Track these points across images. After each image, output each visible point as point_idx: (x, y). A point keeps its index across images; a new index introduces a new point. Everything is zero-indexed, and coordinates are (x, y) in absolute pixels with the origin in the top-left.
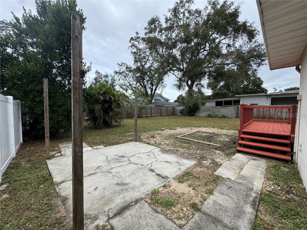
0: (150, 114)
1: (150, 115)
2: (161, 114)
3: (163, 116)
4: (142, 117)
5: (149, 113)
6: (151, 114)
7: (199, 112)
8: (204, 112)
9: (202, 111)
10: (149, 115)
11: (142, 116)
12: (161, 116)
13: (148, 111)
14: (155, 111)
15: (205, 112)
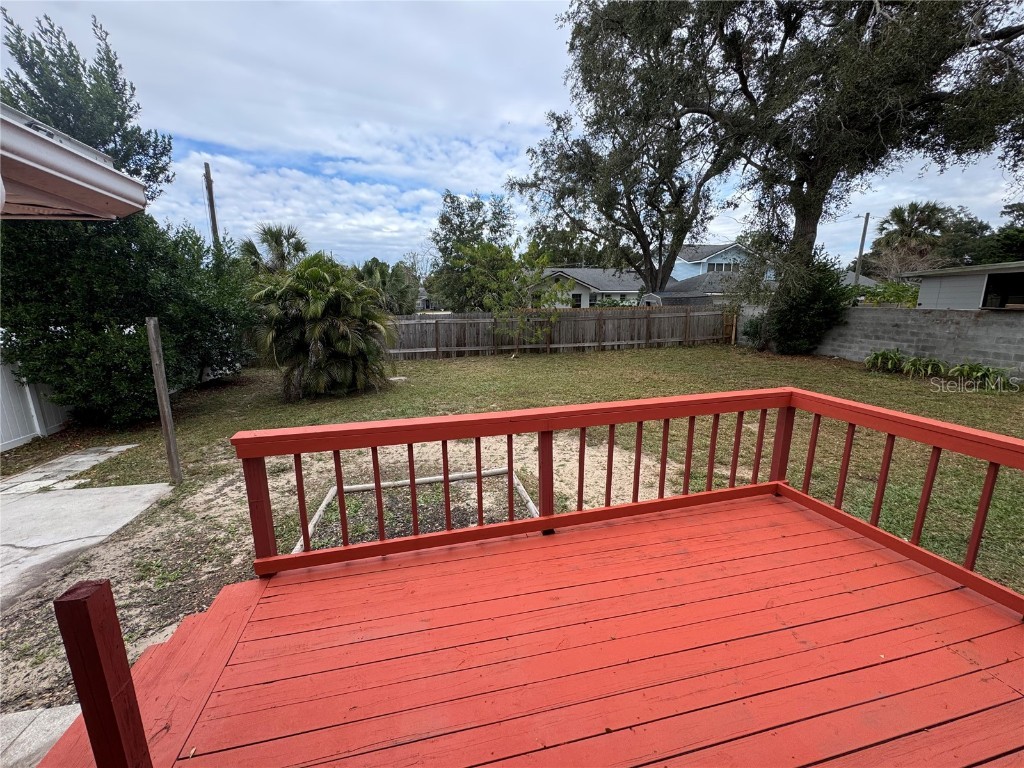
0: (592, 341)
1: (596, 344)
2: (649, 336)
3: (659, 345)
4: (555, 351)
5: (588, 337)
6: (600, 336)
7: (841, 335)
8: (867, 337)
9: (857, 333)
10: (586, 345)
11: (556, 349)
12: (651, 346)
13: (583, 329)
14: (619, 327)
15: (878, 338)
